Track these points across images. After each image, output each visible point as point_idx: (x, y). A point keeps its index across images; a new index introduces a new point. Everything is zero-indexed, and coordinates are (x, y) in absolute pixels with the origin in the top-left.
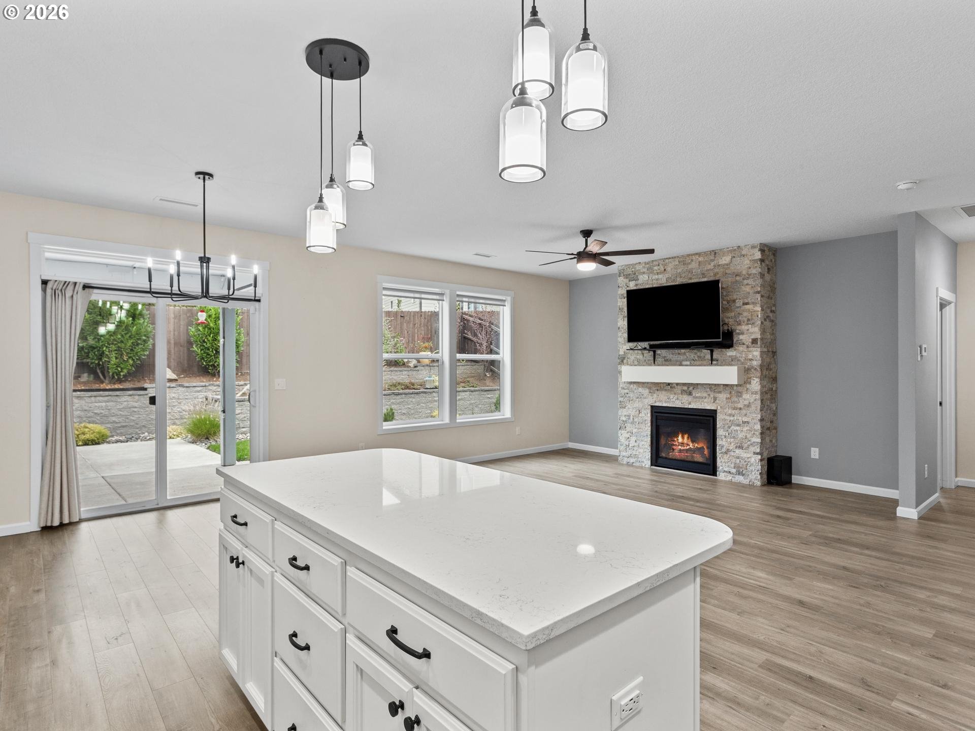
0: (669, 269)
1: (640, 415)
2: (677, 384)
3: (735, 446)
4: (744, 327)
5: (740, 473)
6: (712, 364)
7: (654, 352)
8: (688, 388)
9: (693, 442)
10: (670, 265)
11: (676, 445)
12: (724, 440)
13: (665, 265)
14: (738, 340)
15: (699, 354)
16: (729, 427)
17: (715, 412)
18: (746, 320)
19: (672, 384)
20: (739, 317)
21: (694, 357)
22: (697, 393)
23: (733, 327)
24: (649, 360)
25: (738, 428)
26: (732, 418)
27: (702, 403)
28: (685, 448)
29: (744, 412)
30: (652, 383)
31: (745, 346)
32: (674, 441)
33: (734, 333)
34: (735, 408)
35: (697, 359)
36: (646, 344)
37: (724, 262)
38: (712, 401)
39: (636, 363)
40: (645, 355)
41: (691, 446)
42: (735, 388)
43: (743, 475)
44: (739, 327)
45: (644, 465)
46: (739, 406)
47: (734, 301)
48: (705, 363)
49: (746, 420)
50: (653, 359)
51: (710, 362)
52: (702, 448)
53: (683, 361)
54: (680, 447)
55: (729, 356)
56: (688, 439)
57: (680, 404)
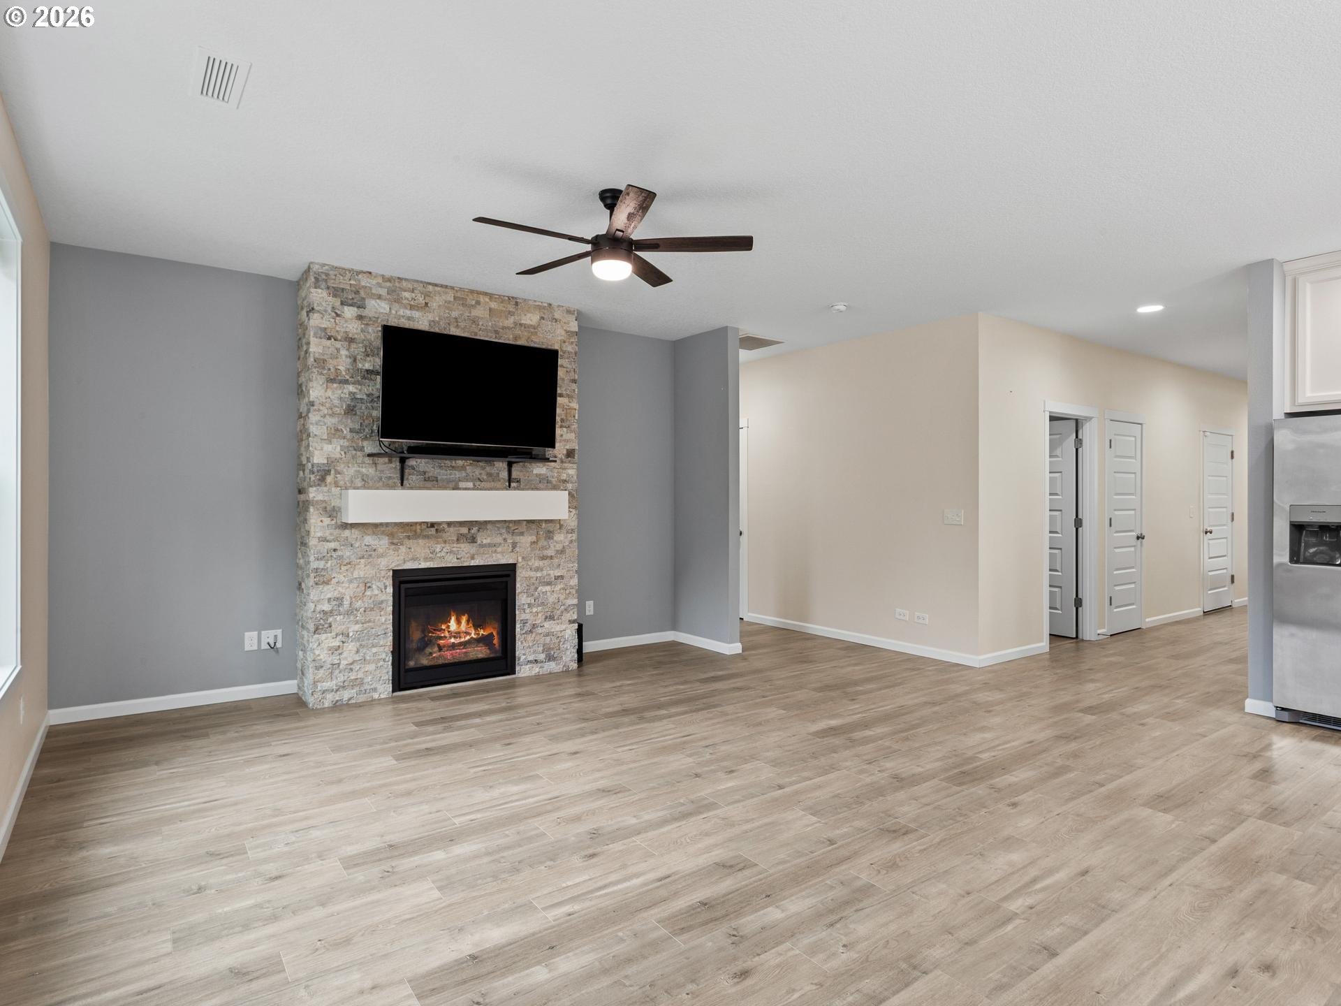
0: (434, 305)
1: (368, 593)
2: (450, 524)
3: (544, 617)
5: (550, 658)
6: (510, 486)
7: (403, 461)
8: (469, 529)
9: (476, 627)
10: (436, 298)
11: (445, 637)
12: (528, 611)
13: (426, 295)
15: (488, 469)
16: (536, 589)
17: (514, 566)
19: (439, 524)
21: (481, 474)
22: (484, 539)
24: (389, 478)
25: (548, 588)
26: (539, 574)
27: (493, 555)
28: (463, 640)
29: (556, 561)
30: (396, 524)
31: (558, 460)
32: (441, 630)
34: (543, 558)
35: (485, 478)
38: (510, 550)
40: (381, 468)
41: (473, 635)
42: (544, 525)
43: (555, 659)
45: (378, 695)
46: (550, 552)
48: (498, 485)
49: (559, 574)
50: (399, 475)
51: (507, 484)
52: (491, 634)
53: (460, 481)
54: (453, 640)
55: (537, 475)
56: (468, 624)
57: (456, 560)
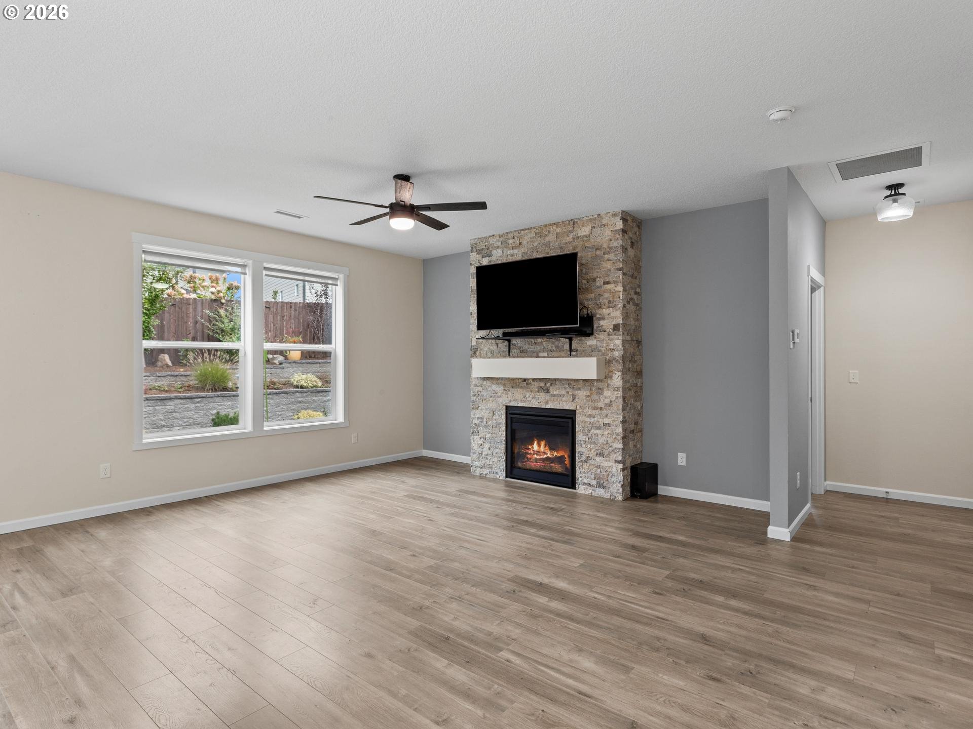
0: (524, 242)
1: (494, 417)
2: (534, 380)
3: (595, 453)
4: (605, 311)
5: (600, 485)
6: (571, 355)
7: (509, 341)
8: (545, 384)
9: (551, 449)
10: (526, 238)
11: (531, 453)
12: (584, 446)
13: (520, 238)
14: (598, 327)
15: (556, 343)
16: (589, 431)
17: (574, 412)
18: (606, 302)
19: (528, 379)
20: (599, 299)
21: (552, 347)
22: (554, 391)
23: (593, 311)
24: (503, 352)
25: (598, 432)
26: (592, 420)
27: (561, 403)
28: (542, 457)
29: (605, 412)
30: (507, 379)
31: (606, 334)
32: (529, 449)
33: (594, 318)
34: (595, 408)
35: (555, 349)
36: (498, 332)
37: (583, 234)
38: (571, 400)
39: (490, 355)
40: (499, 345)
41: (549, 455)
42: (595, 384)
43: (604, 487)
44: (599, 311)
45: (498, 477)
46: (601, 405)
47: (594, 280)
48: (563, 354)
49: (607, 422)
50: (507, 350)
51: (569, 353)
52: (563, 456)
53: (540, 352)
54: (535, 456)
55: (590, 346)
56: (545, 447)
57: (537, 403)
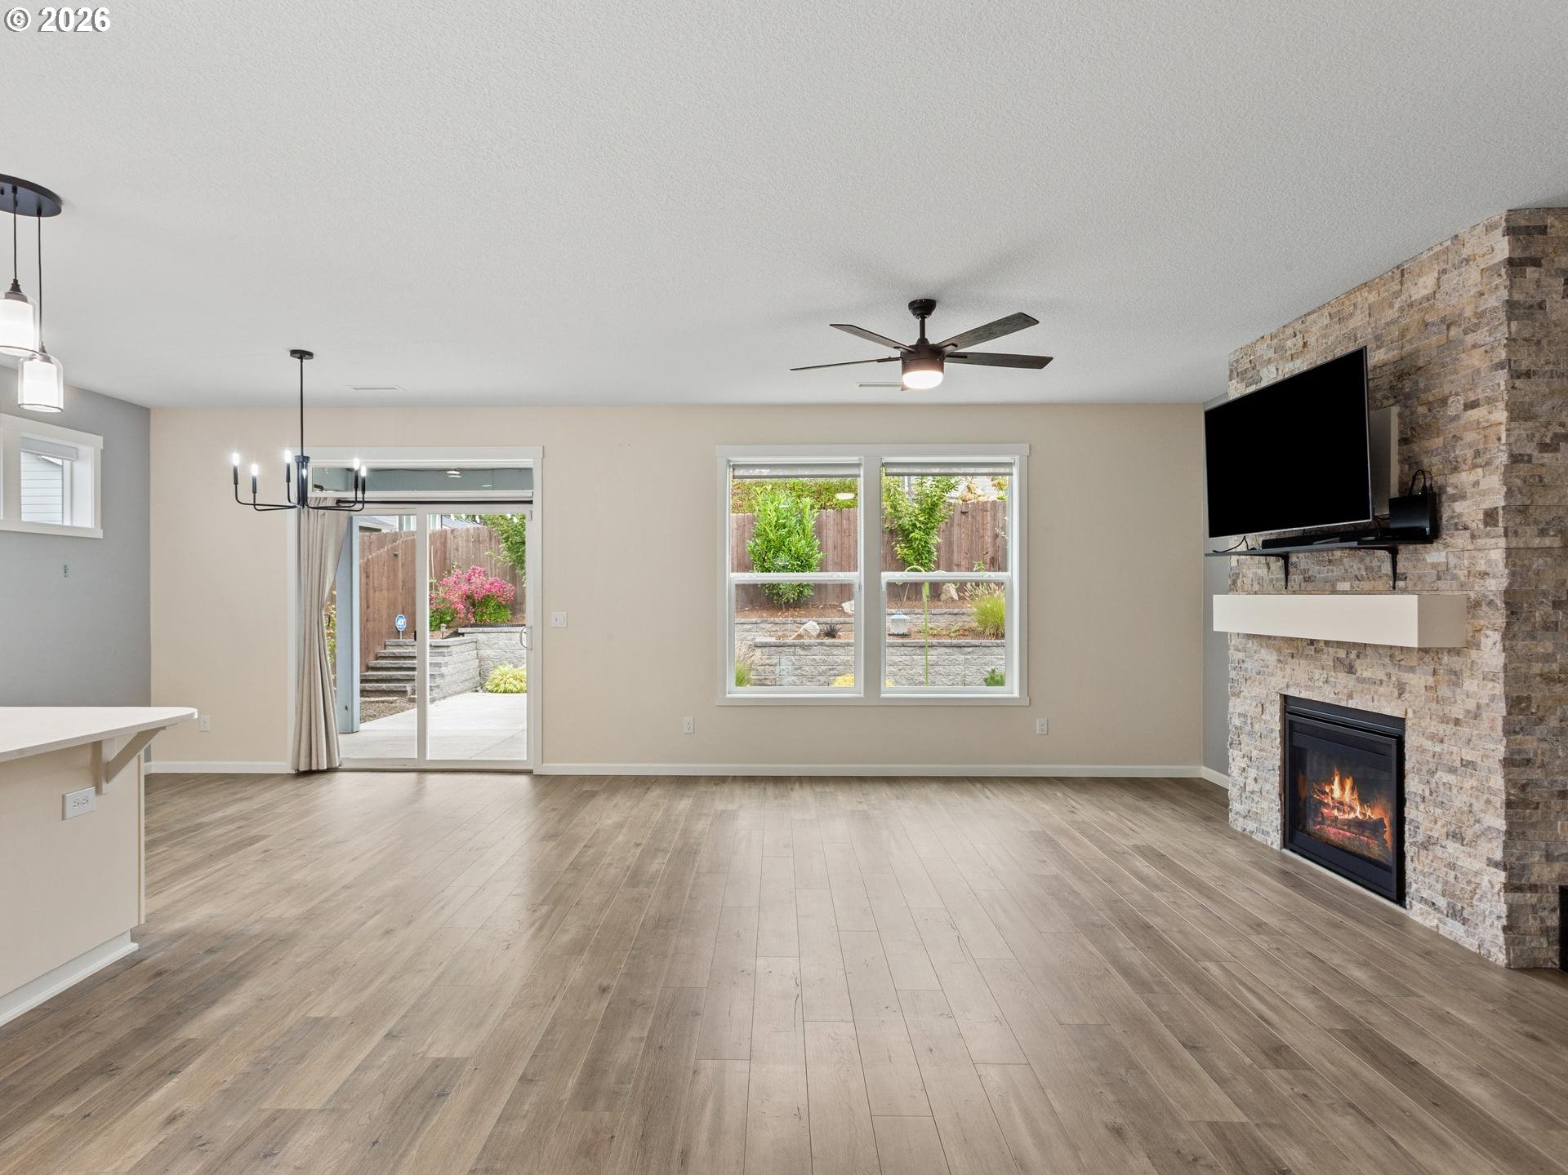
0: (1312, 340)
1: (1264, 717)
2: (1327, 643)
3: (1445, 830)
4: (1465, 478)
5: (1455, 913)
6: (1394, 588)
7: (1285, 557)
8: (1348, 653)
9: (1363, 801)
10: (1314, 330)
11: (1328, 804)
12: (1421, 807)
13: (1304, 332)
14: (1453, 518)
15: (1368, 560)
16: (1432, 773)
17: (1401, 722)
18: (1469, 453)
19: (1318, 641)
20: (1454, 447)
21: (1359, 569)
22: (1365, 670)
23: (1440, 480)
24: (1277, 580)
25: (1450, 778)
26: (1438, 748)
27: (1376, 697)
28: (1346, 816)
29: (1465, 730)
30: (1283, 638)
31: (1467, 534)
32: (1324, 793)
33: (1444, 498)
34: (1445, 720)
35: (1364, 574)
36: (1255, 539)
37: (1424, 292)
38: (1396, 695)
39: (1256, 587)
40: (1272, 566)
41: (1358, 814)
42: (1445, 658)
43: (1464, 922)
44: (1453, 479)
45: (1269, 843)
46: (1457, 711)
47: (1444, 401)
48: (1380, 585)
49: (1469, 758)
50: (1284, 576)
51: (1391, 583)
52: (1381, 821)
53: (1337, 580)
54: (1336, 812)
55: (1434, 566)
56: (1352, 794)
57: (1333, 695)
